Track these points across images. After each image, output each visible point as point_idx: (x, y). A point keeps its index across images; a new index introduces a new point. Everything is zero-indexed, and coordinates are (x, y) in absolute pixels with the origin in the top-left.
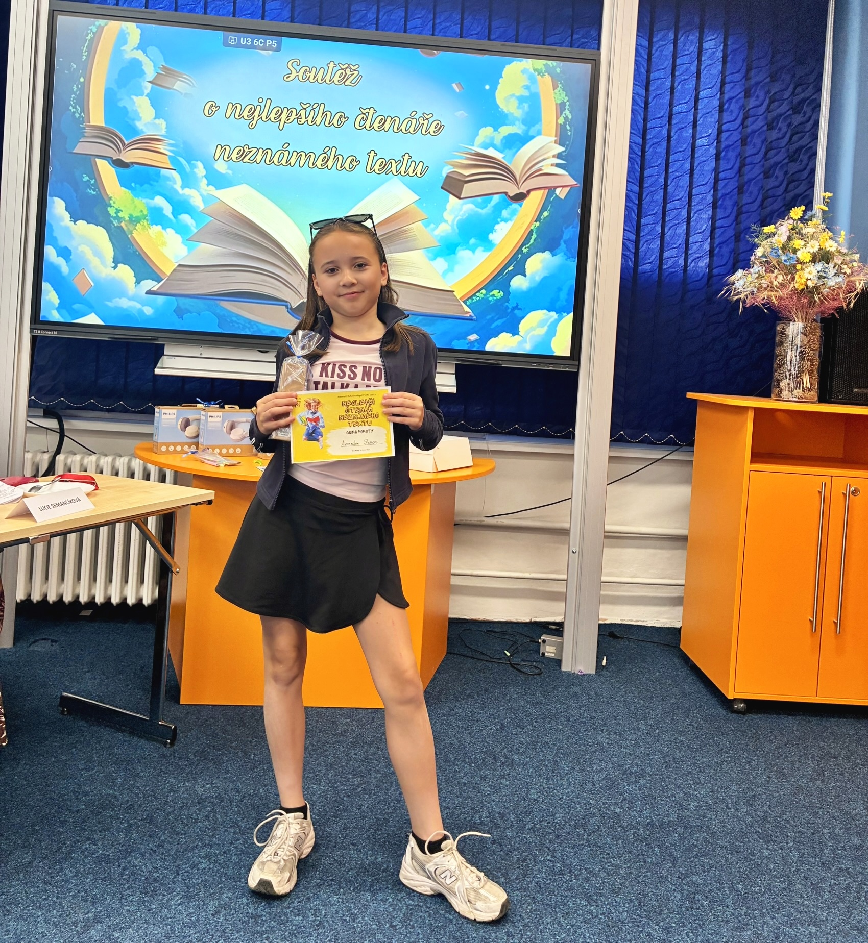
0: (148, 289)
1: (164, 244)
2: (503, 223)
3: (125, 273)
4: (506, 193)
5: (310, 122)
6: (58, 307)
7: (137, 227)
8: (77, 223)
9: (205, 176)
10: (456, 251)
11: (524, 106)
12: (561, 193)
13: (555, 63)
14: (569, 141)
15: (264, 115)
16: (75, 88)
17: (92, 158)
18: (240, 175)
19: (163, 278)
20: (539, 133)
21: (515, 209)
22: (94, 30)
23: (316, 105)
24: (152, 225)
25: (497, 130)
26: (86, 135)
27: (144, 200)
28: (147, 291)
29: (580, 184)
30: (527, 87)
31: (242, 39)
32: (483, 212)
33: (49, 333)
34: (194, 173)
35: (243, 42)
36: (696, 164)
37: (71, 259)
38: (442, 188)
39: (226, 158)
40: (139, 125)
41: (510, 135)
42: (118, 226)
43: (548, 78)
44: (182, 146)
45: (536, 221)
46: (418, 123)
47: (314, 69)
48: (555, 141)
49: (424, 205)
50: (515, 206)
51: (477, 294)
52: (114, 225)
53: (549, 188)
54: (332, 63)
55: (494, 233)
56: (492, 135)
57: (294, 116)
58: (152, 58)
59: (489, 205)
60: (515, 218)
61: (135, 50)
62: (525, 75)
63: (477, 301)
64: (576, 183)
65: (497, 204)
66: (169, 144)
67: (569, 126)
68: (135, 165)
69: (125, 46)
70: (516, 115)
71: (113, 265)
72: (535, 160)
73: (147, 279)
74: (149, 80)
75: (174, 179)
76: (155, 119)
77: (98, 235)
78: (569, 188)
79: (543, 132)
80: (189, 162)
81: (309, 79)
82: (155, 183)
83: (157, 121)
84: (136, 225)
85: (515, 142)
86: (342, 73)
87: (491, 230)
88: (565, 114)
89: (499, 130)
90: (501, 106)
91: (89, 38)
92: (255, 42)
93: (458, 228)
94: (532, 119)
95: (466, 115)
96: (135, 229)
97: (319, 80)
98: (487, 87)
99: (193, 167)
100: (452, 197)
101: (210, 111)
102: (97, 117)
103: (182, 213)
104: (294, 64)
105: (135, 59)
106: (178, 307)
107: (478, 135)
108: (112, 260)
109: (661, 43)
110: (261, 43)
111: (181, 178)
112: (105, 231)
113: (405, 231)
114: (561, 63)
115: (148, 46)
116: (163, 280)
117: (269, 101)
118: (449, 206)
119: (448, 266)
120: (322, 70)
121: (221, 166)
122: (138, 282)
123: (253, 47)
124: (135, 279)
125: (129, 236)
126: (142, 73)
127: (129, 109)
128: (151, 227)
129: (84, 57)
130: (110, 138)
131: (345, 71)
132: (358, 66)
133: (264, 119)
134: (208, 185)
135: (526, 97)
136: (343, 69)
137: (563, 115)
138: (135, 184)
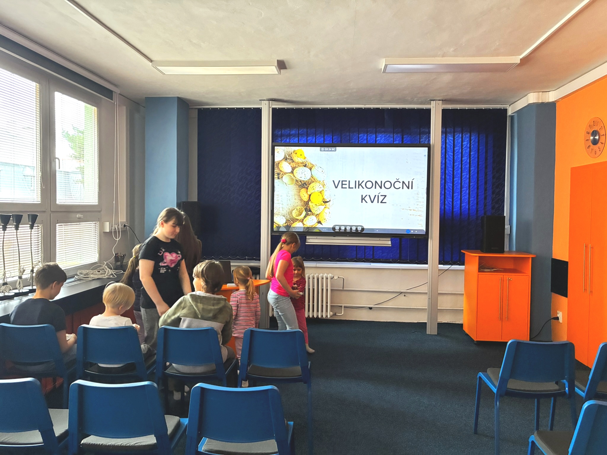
36: (471, 176)
109: (457, 138)
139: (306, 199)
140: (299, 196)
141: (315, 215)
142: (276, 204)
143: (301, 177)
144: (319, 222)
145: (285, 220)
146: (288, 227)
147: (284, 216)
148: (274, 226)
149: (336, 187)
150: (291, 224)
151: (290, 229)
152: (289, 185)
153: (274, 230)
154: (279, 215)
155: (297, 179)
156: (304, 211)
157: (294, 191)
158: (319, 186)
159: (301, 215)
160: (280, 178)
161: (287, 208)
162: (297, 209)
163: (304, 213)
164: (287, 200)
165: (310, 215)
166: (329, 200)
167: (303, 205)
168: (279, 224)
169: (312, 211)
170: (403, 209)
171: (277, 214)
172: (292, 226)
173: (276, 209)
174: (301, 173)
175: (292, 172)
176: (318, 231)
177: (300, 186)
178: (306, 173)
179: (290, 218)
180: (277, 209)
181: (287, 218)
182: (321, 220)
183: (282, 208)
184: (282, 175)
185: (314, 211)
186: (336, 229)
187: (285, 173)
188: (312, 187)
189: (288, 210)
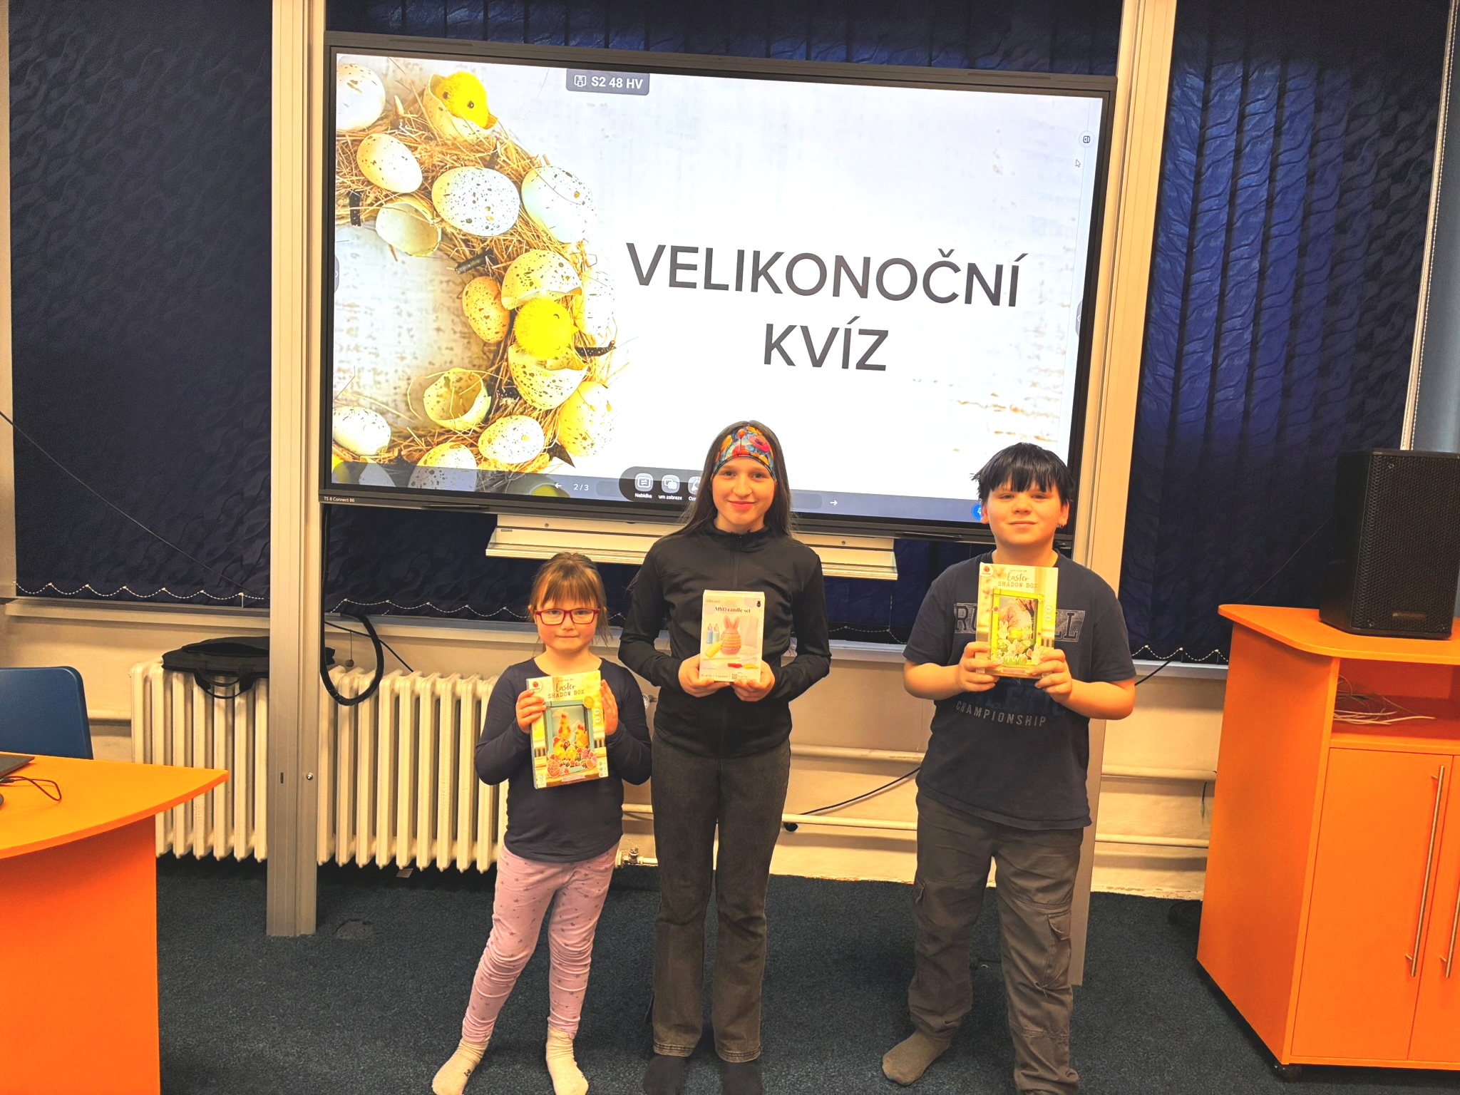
33: (344, 500)
139: (491, 330)
140: (460, 313)
141: (536, 413)
142: (341, 349)
143: (469, 221)
144: (557, 451)
145: (388, 431)
146: (402, 466)
147: (383, 413)
148: (336, 462)
149: (645, 280)
150: (417, 455)
151: (412, 479)
152: (407, 259)
153: (334, 481)
154: (357, 409)
155: (449, 230)
156: (484, 391)
157: (433, 291)
158: (559, 269)
159: (465, 412)
160: (362, 217)
161: (400, 372)
162: (447, 379)
163: (482, 403)
164: (399, 335)
165: (510, 414)
166: (606, 345)
167: (476, 362)
168: (359, 451)
169: (521, 392)
170: (965, 403)
171: (348, 403)
172: (421, 463)
173: (341, 375)
174: (470, 198)
175: (425, 192)
176: (552, 494)
177: (464, 264)
178: (493, 199)
179: (415, 422)
180: (347, 375)
181: (400, 424)
182: (566, 439)
183: (374, 370)
184: (371, 204)
185: (532, 392)
186: (638, 486)
187: (391, 196)
188: (521, 272)
189: (403, 384)
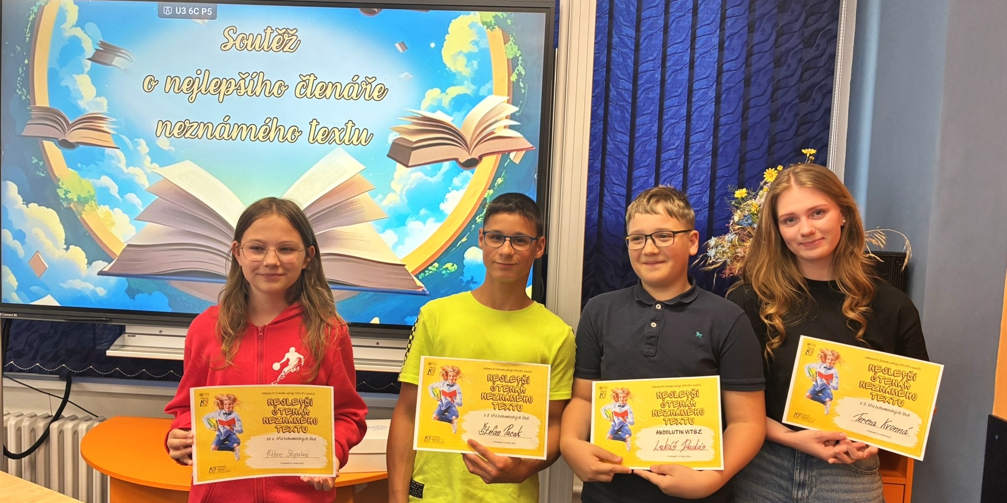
0: (100, 270)
1: (113, 224)
2: (454, 192)
3: (77, 254)
4: (456, 160)
5: (249, 93)
6: (17, 289)
7: (85, 208)
8: (29, 206)
9: (148, 154)
10: (406, 223)
11: (473, 64)
12: (515, 158)
13: (505, 14)
14: (523, 101)
15: (203, 88)
16: (21, 71)
17: (40, 139)
18: (182, 151)
19: (114, 258)
20: (490, 92)
21: (467, 176)
22: (36, 10)
23: (255, 74)
24: (100, 205)
25: (445, 92)
26: (33, 117)
27: (91, 181)
28: (99, 272)
29: (536, 146)
30: (476, 43)
31: (177, 8)
32: (433, 180)
33: (10, 315)
34: (138, 151)
35: (178, 12)
37: (25, 242)
38: (388, 156)
39: (167, 135)
40: (82, 104)
41: (459, 96)
42: (67, 208)
43: (498, 31)
44: (124, 124)
45: (489, 189)
46: (360, 88)
47: (251, 36)
48: (508, 100)
49: (371, 174)
50: (467, 173)
51: (430, 268)
52: (63, 206)
53: (503, 152)
54: (269, 28)
55: (445, 202)
56: (439, 98)
57: (233, 87)
58: (90, 34)
59: (439, 173)
60: (467, 186)
61: (74, 28)
62: (473, 29)
63: (430, 274)
64: (531, 146)
65: (447, 171)
66: (112, 122)
67: (523, 83)
68: (80, 146)
69: (65, 24)
70: (464, 74)
71: (65, 246)
72: (486, 123)
73: (98, 260)
74: (88, 57)
75: (118, 157)
76: (96, 97)
77: (50, 217)
78: (524, 152)
79: (493, 92)
80: (131, 140)
81: (246, 47)
82: (100, 163)
83: (98, 99)
84: (84, 206)
85: (464, 103)
86: (280, 38)
87: (443, 200)
88: (518, 70)
89: (447, 91)
90: (448, 65)
91: (31, 19)
92: (190, 11)
93: (407, 198)
94: (482, 76)
95: (411, 76)
96: (84, 210)
97: (257, 48)
98: (433, 45)
99: (136, 144)
100: (399, 165)
101: (150, 86)
102: (42, 99)
103: (128, 192)
104: (231, 32)
105: (74, 36)
106: (129, 287)
107: (425, 97)
108: (64, 242)
110: (196, 12)
111: (125, 156)
112: (55, 213)
113: (352, 203)
114: (513, 14)
115: (86, 23)
116: (113, 260)
117: (207, 72)
118: (396, 175)
119: (398, 238)
120: (259, 36)
121: (163, 143)
122: (90, 263)
123: (188, 16)
124: (86, 261)
125: (79, 217)
126: (82, 50)
127: (71, 88)
128: (99, 207)
129: (28, 39)
130: (55, 119)
131: (283, 36)
132: (296, 31)
133: (203, 91)
134: (152, 163)
135: (475, 53)
136: (280, 34)
137: (516, 71)
138: (81, 165)
